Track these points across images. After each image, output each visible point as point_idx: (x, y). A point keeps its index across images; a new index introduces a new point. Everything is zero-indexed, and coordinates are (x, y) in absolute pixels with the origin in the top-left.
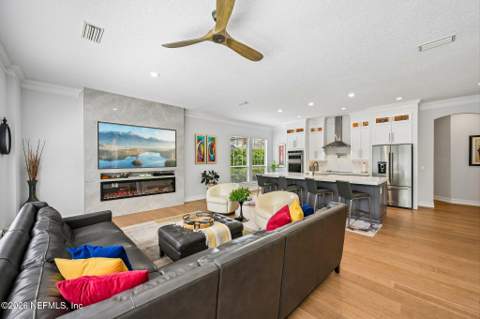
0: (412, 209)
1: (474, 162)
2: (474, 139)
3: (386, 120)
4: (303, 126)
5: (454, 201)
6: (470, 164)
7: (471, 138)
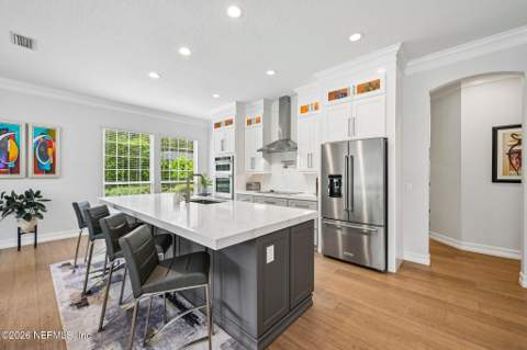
0: (386, 271)
1: (500, 176)
2: (500, 132)
3: (344, 94)
4: (232, 115)
5: (466, 246)
6: (495, 179)
7: (495, 130)
